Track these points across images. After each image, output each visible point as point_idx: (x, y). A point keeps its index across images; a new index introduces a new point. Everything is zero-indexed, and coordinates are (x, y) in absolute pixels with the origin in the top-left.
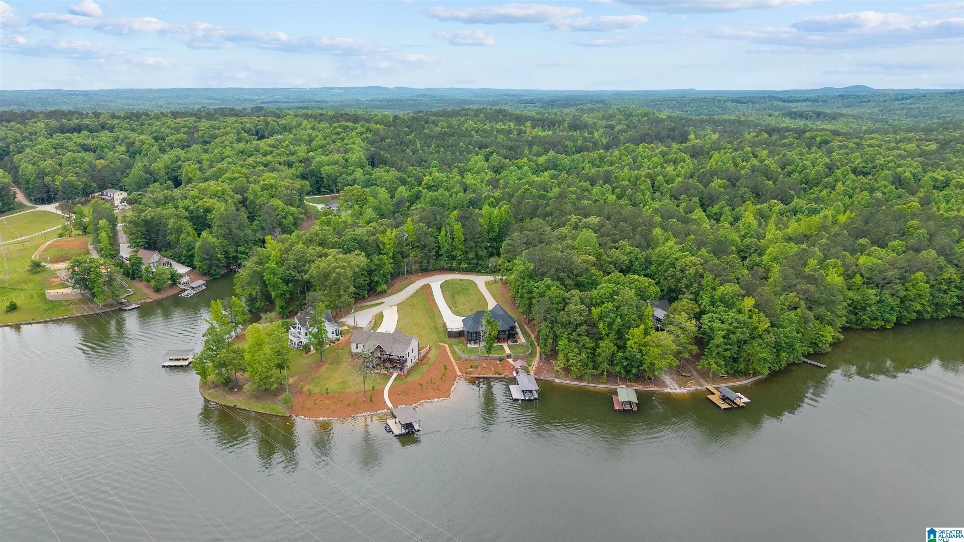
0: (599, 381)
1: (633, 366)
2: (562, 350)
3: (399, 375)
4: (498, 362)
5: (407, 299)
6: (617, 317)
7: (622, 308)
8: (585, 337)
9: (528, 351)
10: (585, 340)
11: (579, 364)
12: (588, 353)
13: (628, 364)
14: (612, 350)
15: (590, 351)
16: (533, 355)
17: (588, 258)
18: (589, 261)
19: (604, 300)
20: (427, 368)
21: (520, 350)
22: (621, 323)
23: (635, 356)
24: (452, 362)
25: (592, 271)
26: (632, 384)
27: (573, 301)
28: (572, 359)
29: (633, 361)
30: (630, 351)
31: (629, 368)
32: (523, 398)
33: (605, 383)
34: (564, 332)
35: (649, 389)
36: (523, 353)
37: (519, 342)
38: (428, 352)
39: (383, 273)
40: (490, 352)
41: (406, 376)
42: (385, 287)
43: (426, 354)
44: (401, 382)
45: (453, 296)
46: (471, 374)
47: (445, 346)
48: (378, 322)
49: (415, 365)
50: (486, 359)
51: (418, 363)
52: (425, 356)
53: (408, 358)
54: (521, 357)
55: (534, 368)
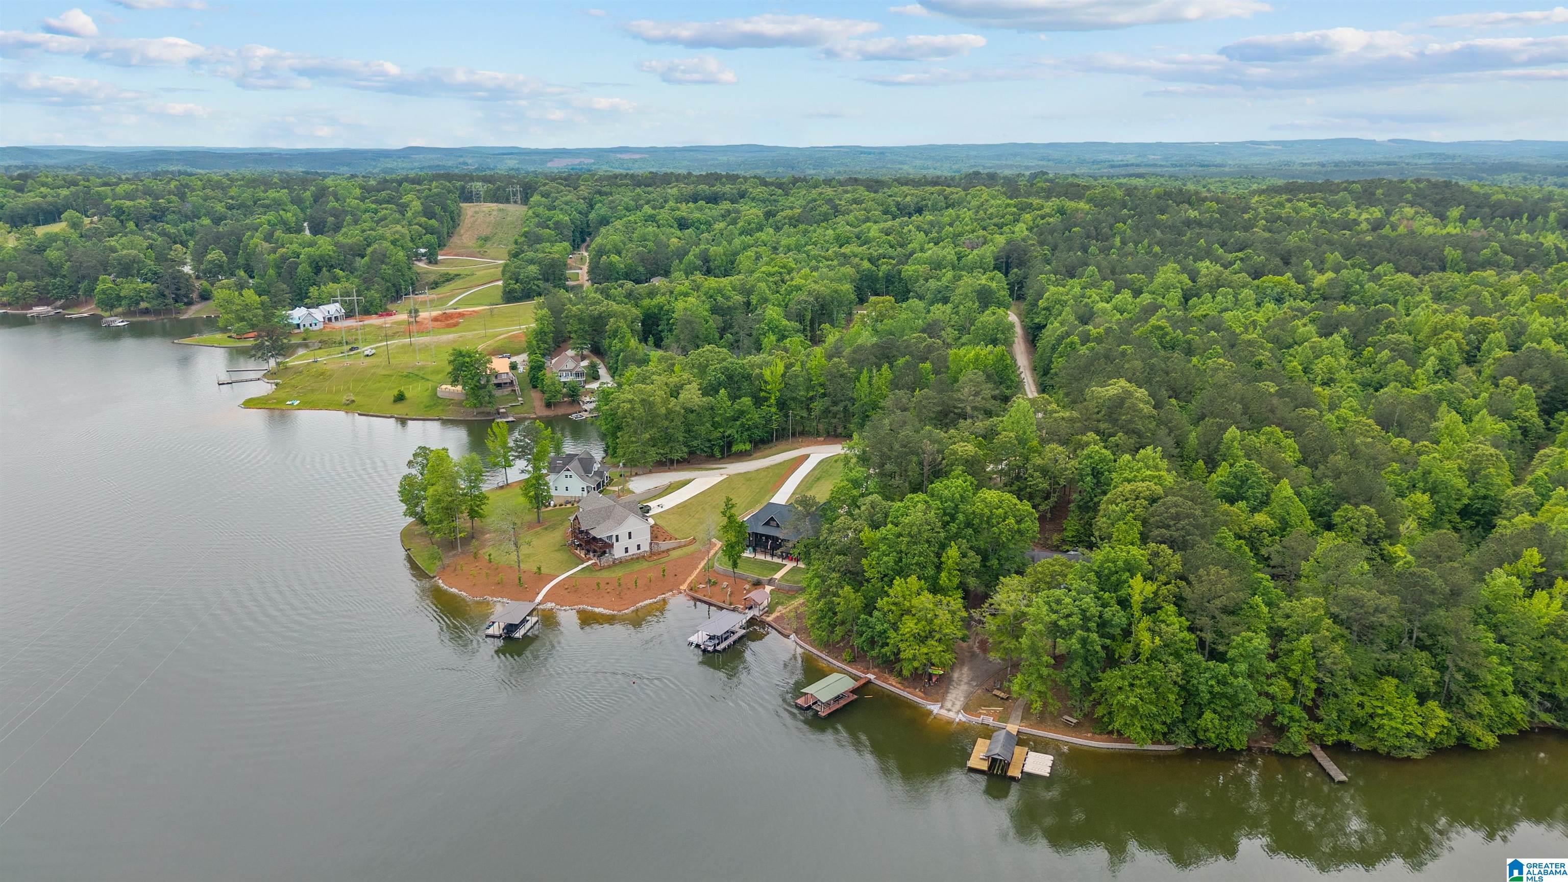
0: (841, 655)
3: (595, 564)
4: (747, 586)
5: (757, 470)
21: (800, 576)
24: (696, 567)
29: (876, 634)
32: (700, 643)
33: (849, 663)
36: (798, 582)
38: (679, 547)
39: (743, 425)
40: (735, 565)
41: (602, 568)
42: (748, 447)
43: (674, 549)
44: (587, 574)
45: (818, 479)
46: (696, 591)
47: (715, 545)
48: (669, 490)
49: (638, 558)
50: (735, 576)
51: (643, 557)
52: (668, 550)
53: (615, 544)
54: (787, 588)
55: (787, 610)
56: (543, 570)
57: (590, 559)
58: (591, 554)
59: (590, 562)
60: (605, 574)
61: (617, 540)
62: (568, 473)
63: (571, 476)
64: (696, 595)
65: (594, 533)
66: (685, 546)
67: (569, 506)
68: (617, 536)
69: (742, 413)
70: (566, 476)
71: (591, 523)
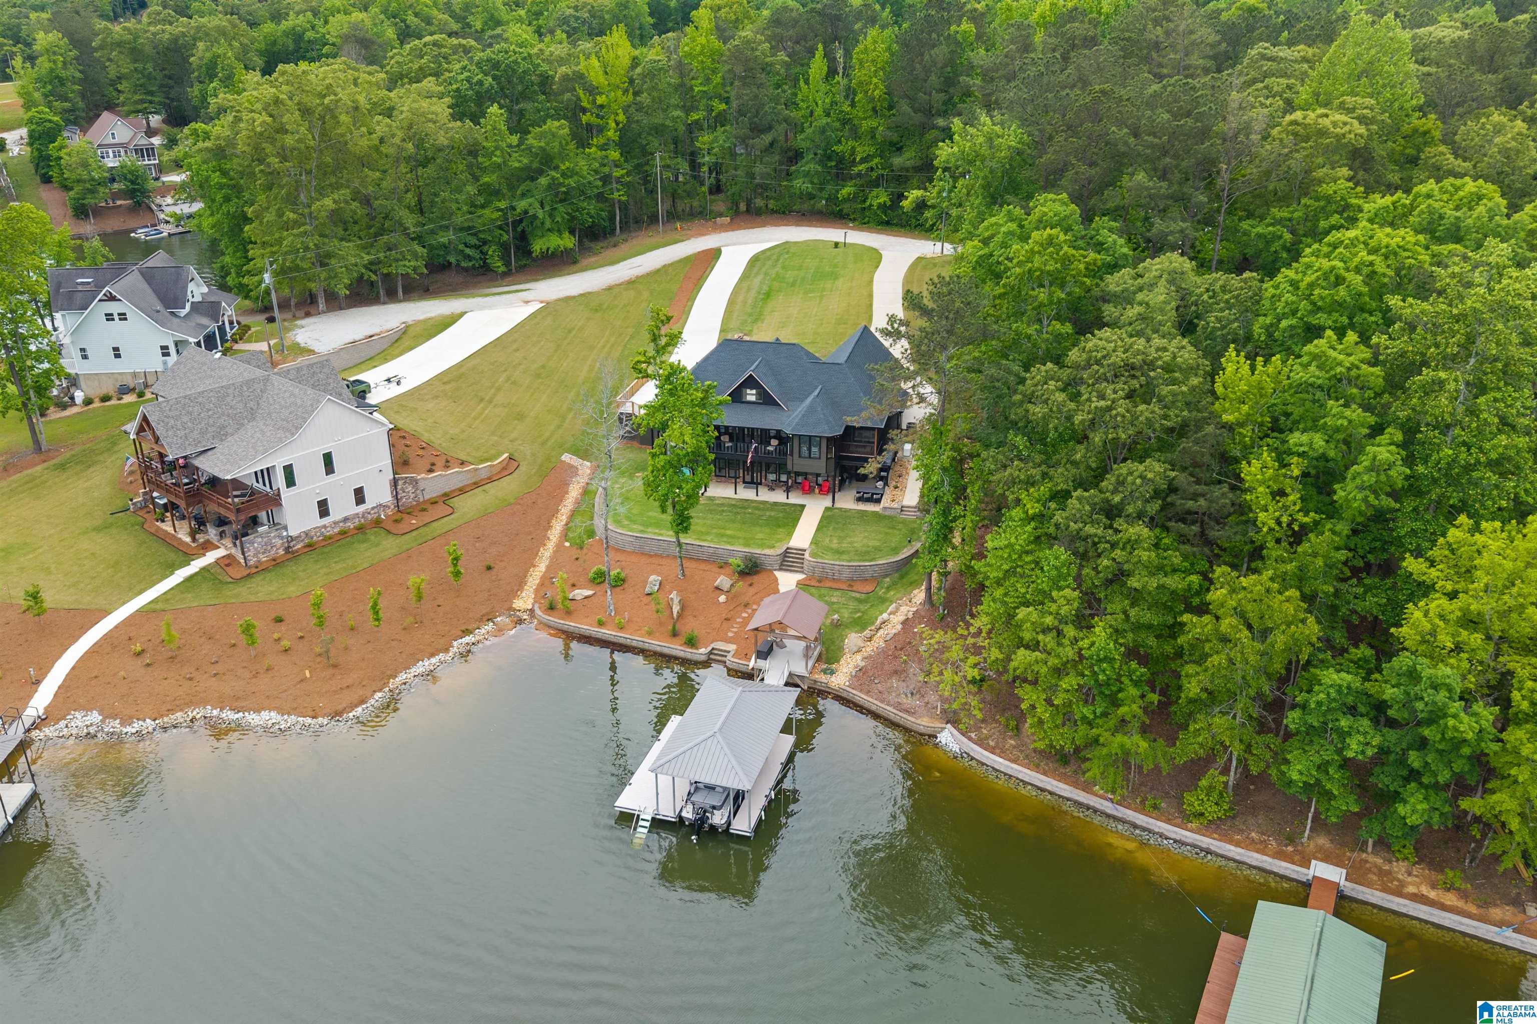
0: (1180, 800)
1: (1413, 775)
2: (999, 583)
3: (228, 561)
4: (724, 581)
5: (610, 288)
6: (1377, 430)
7: (1427, 374)
8: (1140, 530)
9: (896, 550)
10: (1132, 545)
11: (1069, 682)
12: (1138, 627)
13: (1383, 751)
14: (1279, 640)
15: (1149, 617)
16: (913, 576)
17: (1326, 122)
18: (1322, 133)
19: (1321, 319)
21: (861, 538)
22: (1399, 473)
23: (1436, 716)
24: (542, 541)
25: (1327, 189)
26: (1399, 869)
27: (1132, 312)
28: (1034, 646)
29: (1422, 744)
30: (1413, 675)
31: (1383, 780)
32: (668, 813)
33: (1213, 826)
34: (1030, 483)
35: (1508, 938)
36: (864, 554)
37: (885, 502)
38: (477, 485)
39: (553, 186)
40: (682, 523)
41: (260, 570)
42: (568, 242)
43: (462, 491)
44: (205, 597)
45: (768, 295)
46: (568, 613)
47: (573, 470)
48: (406, 342)
49: (360, 529)
50: (685, 555)
51: (377, 523)
52: (447, 497)
53: (286, 494)
54: (846, 574)
55: (878, 642)
56: (49, 600)
57: (207, 546)
58: (212, 533)
59: (211, 557)
60: (263, 588)
61: (290, 482)
62: (114, 308)
63: (123, 317)
64: (571, 624)
65: (209, 466)
66: (490, 480)
67: (129, 398)
68: (289, 471)
69: (547, 161)
70: (109, 317)
71: (195, 435)
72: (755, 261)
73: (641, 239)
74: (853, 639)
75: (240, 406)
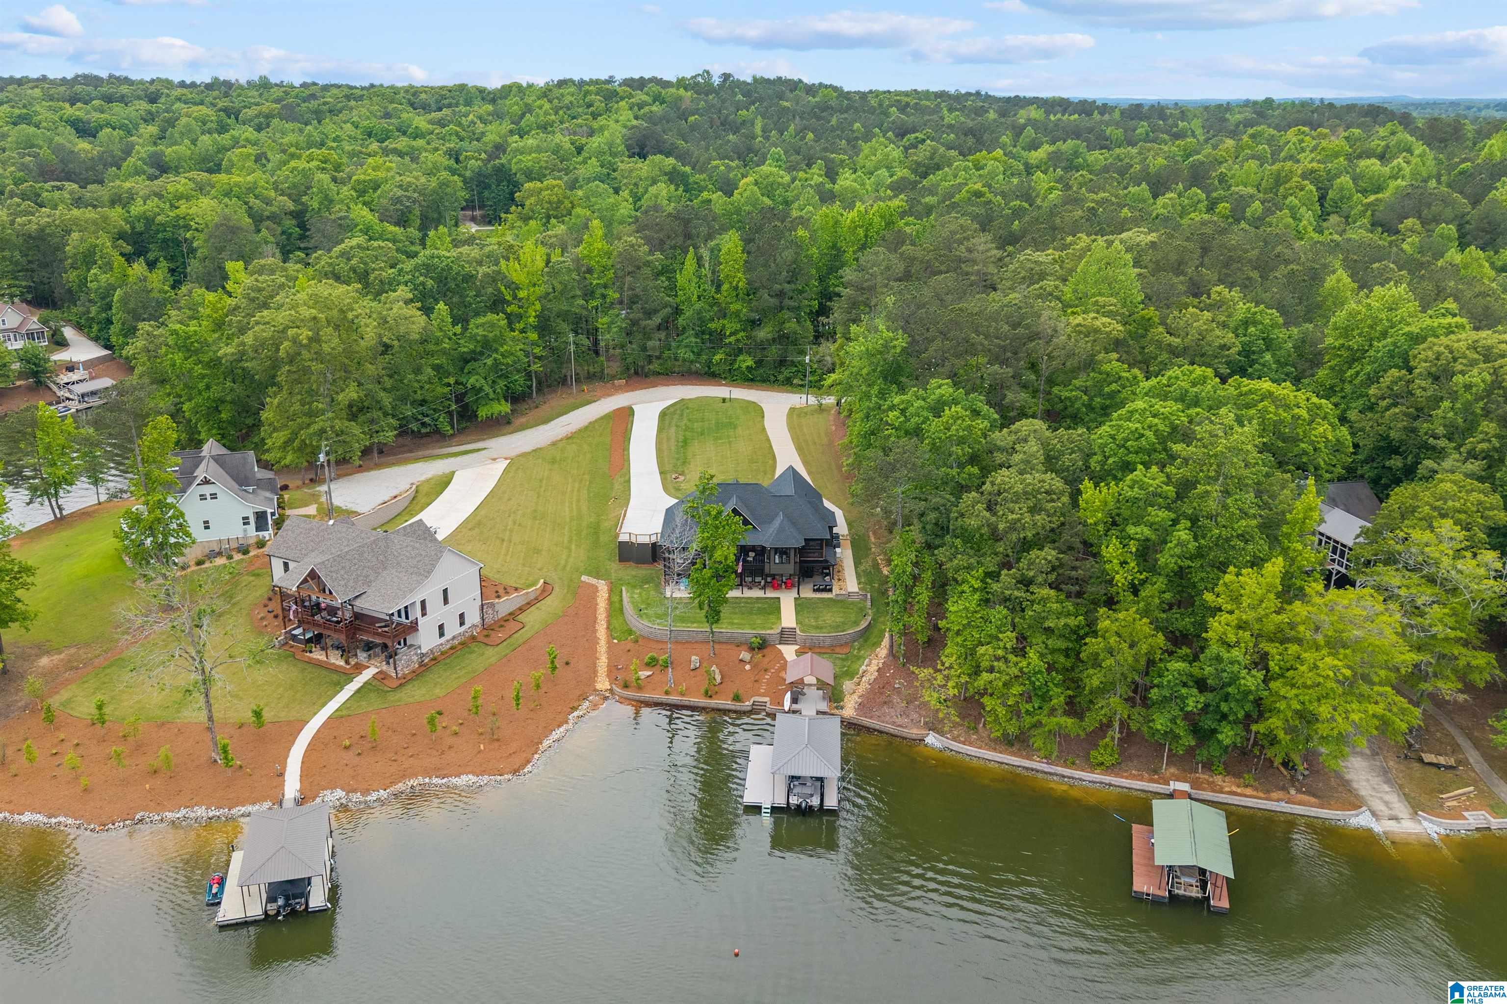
0: (1087, 757)
1: (1224, 717)
2: (958, 633)
3: (381, 677)
4: (745, 655)
5: (554, 444)
6: (1175, 522)
7: (1200, 488)
8: (1046, 592)
9: (856, 623)
10: (1044, 601)
11: (1016, 690)
12: (1053, 651)
13: (1207, 705)
14: (1144, 648)
15: (1062, 644)
16: (873, 639)
17: (1098, 323)
18: (1097, 331)
19: (1132, 458)
20: (493, 660)
21: (830, 617)
22: (1193, 545)
23: (1234, 679)
24: (595, 641)
25: (1106, 367)
26: (1218, 779)
27: (1017, 458)
28: (991, 670)
29: (1226, 698)
30: (1218, 659)
31: (1208, 723)
32: (781, 801)
33: (1109, 769)
34: (969, 568)
35: (1283, 807)
36: (837, 628)
37: (836, 590)
38: (529, 604)
40: (714, 616)
41: (404, 682)
42: (504, 407)
43: (522, 610)
44: (374, 703)
45: (686, 442)
46: (639, 688)
47: (595, 589)
48: (422, 500)
49: (462, 644)
51: (473, 638)
52: (512, 616)
53: (421, 621)
54: (828, 642)
55: (864, 686)
56: (267, 715)
57: (359, 668)
58: (362, 656)
59: (367, 675)
60: (416, 693)
61: (424, 614)
62: (207, 490)
63: (214, 496)
64: (646, 695)
65: (364, 605)
66: (537, 600)
67: (220, 561)
68: (423, 603)
70: (203, 497)
71: (351, 583)
72: (663, 415)
73: (556, 400)
74: (848, 685)
75: (374, 559)
